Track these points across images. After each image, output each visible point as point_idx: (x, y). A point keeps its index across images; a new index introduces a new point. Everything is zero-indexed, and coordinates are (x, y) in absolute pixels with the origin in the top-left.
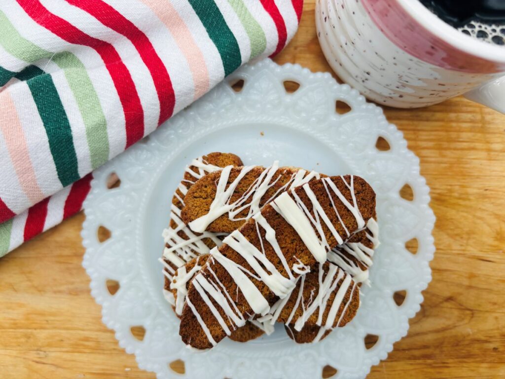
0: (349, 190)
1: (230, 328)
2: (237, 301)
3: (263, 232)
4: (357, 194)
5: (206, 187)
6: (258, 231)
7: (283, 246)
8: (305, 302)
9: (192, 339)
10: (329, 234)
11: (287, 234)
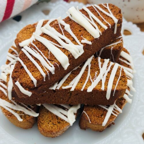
0: (107, 9)
1: (45, 72)
2: (49, 58)
3: (63, 27)
4: (111, 10)
5: (30, 29)
6: (60, 26)
7: (75, 32)
8: (92, 78)
9: (20, 79)
10: (100, 27)
11: (77, 27)
